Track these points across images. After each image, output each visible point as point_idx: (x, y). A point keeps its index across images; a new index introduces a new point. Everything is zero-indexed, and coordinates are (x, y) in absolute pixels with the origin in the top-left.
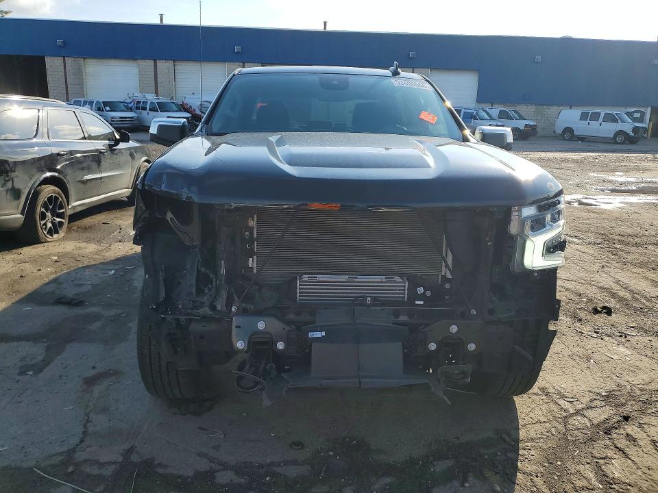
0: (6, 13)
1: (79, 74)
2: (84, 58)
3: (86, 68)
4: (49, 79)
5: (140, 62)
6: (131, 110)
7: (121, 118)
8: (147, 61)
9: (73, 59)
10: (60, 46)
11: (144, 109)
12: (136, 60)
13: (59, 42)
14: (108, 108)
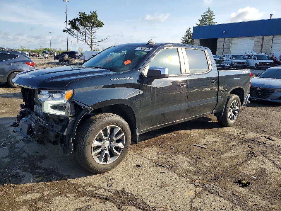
0: (215, 23)
1: (229, 45)
2: (232, 38)
3: (233, 42)
4: (218, 47)
5: (256, 38)
6: (245, 59)
7: (239, 62)
8: (259, 37)
9: (228, 38)
10: (224, 34)
11: (251, 58)
12: (254, 36)
13: (224, 32)
14: (234, 58)
